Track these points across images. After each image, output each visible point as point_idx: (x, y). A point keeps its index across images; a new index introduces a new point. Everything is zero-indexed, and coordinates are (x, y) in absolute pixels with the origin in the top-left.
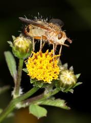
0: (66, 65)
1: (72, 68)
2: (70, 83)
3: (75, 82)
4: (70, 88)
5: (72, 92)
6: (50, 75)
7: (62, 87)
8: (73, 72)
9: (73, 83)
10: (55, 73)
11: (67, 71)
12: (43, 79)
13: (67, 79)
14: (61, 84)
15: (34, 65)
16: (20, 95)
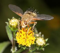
0: (40, 33)
1: (43, 35)
2: (42, 45)
3: (45, 44)
4: (42, 47)
5: (44, 50)
6: (29, 42)
7: (38, 47)
10: (32, 41)
11: (40, 38)
12: (25, 44)
13: (40, 43)
14: (37, 46)
15: (20, 37)
16: (15, 51)
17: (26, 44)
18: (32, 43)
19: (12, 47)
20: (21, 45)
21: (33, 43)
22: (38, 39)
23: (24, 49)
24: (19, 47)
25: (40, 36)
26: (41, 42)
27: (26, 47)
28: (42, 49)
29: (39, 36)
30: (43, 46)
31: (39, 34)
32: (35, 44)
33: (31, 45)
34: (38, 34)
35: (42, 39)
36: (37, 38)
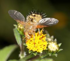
3: (58, 49)
4: (55, 53)
5: (56, 56)
6: (41, 47)
7: (50, 53)
10: (44, 46)
11: (53, 43)
12: (36, 50)
13: (52, 48)
14: (49, 51)
16: (24, 56)
18: (43, 49)
19: (21, 53)
20: (32, 50)
21: (45, 49)
22: (50, 44)
23: (35, 55)
24: (29, 53)
25: (53, 40)
26: (54, 47)
27: (36, 53)
28: (54, 55)
29: (51, 40)
30: (55, 51)
31: (52, 38)
32: (47, 49)
35: (55, 43)
36: (49, 42)
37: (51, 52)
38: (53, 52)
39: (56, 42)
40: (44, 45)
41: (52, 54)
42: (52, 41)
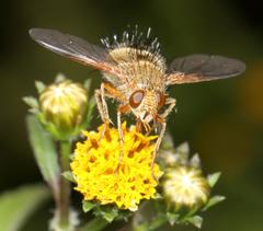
0: (184, 148)
1: (196, 158)
2: (190, 201)
3: (204, 198)
4: (192, 212)
5: (199, 226)
6: (133, 188)
7: (172, 211)
8: (199, 172)
9: (199, 201)
10: (146, 182)
11: (183, 171)
12: (113, 199)
13: (182, 191)
14: (169, 205)
15: (90, 165)
17: (119, 198)
18: (143, 194)
21: (151, 194)
22: (172, 174)
23: (110, 220)
24: (86, 210)
25: (184, 162)
26: (187, 187)
27: (115, 211)
28: (190, 220)
29: (179, 161)
30: (194, 205)
32: (158, 196)
33: (142, 201)
34: (175, 152)
35: (192, 173)
36: (169, 169)
37: (177, 208)
38: (184, 210)
39: (196, 169)
40: (145, 178)
41: (179, 219)
42: (181, 165)
